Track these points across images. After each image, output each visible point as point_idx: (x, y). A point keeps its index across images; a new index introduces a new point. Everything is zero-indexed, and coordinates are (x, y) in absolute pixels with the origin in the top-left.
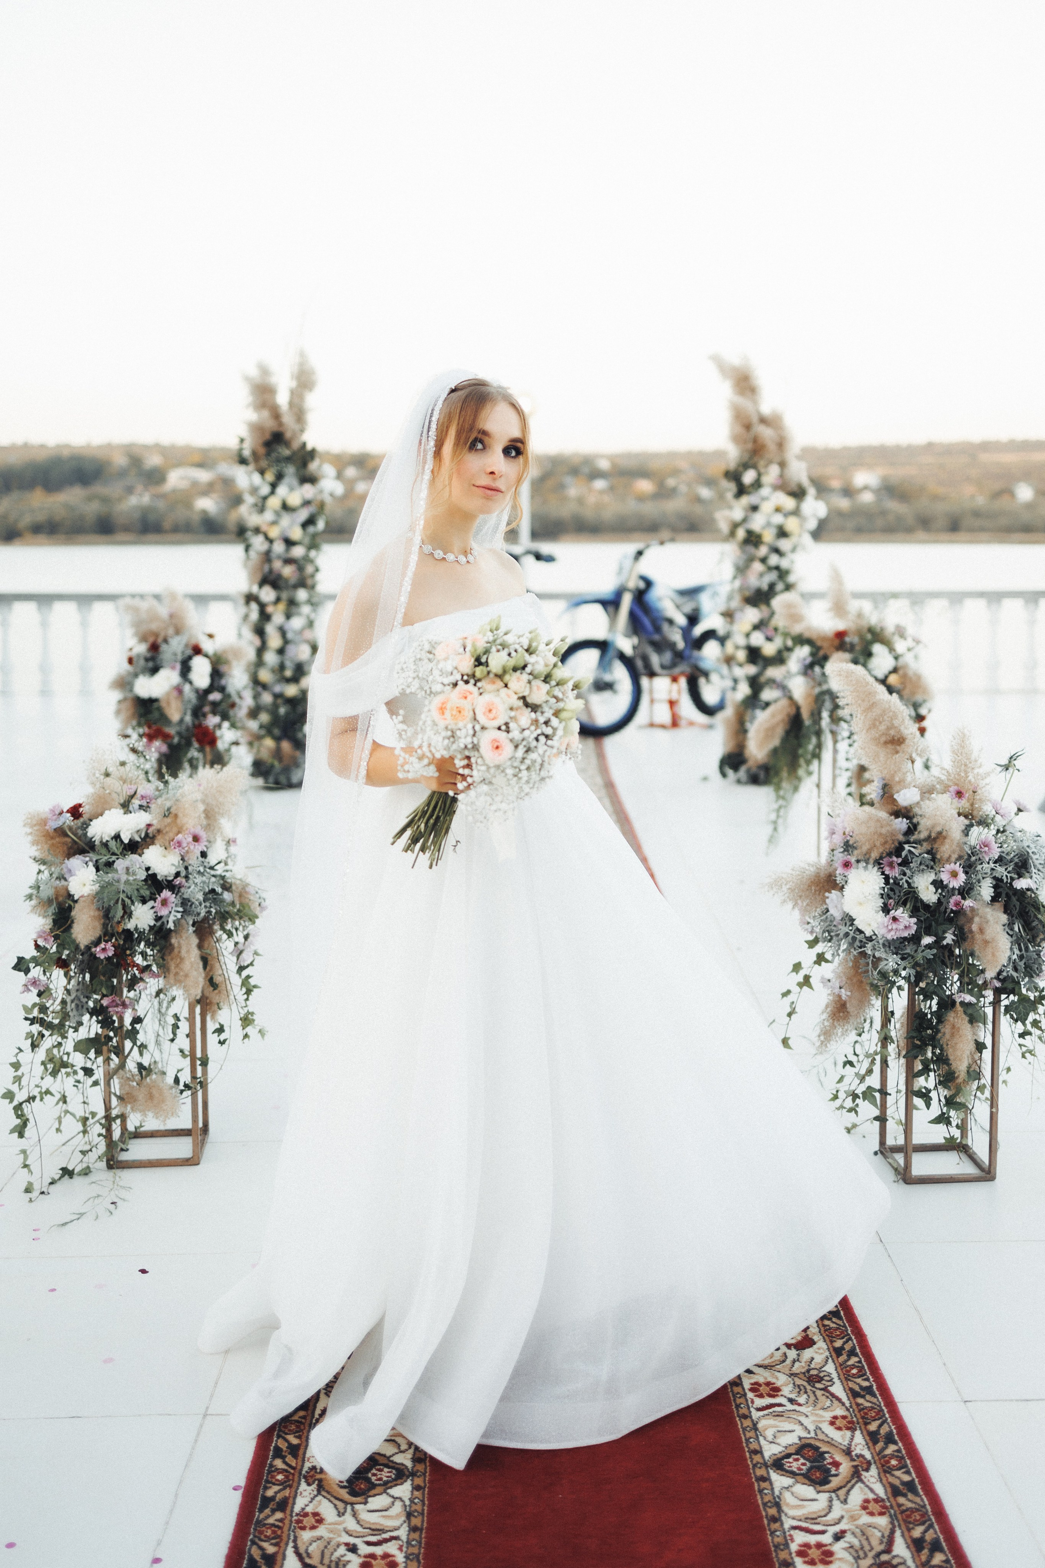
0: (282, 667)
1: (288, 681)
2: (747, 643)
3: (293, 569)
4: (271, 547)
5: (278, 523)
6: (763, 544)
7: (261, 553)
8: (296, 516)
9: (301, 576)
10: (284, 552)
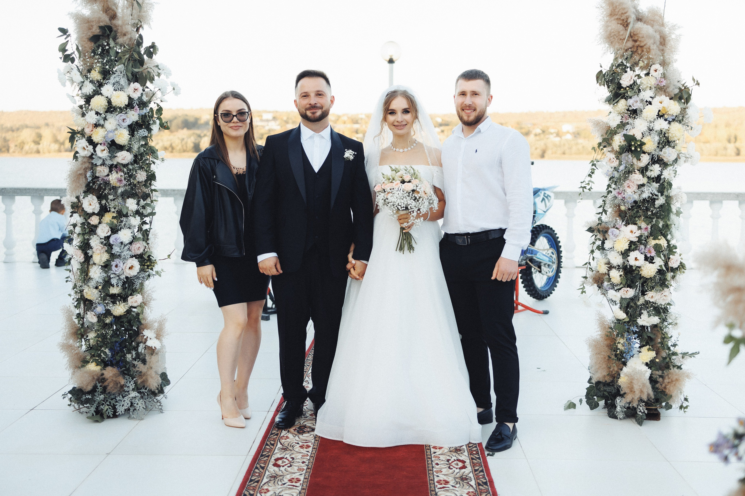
0: (107, 283)
1: (114, 299)
2: (622, 262)
3: (120, 177)
4: (93, 152)
5: (103, 126)
6: (644, 153)
7: (84, 157)
8: (122, 118)
9: (129, 185)
10: (109, 158)
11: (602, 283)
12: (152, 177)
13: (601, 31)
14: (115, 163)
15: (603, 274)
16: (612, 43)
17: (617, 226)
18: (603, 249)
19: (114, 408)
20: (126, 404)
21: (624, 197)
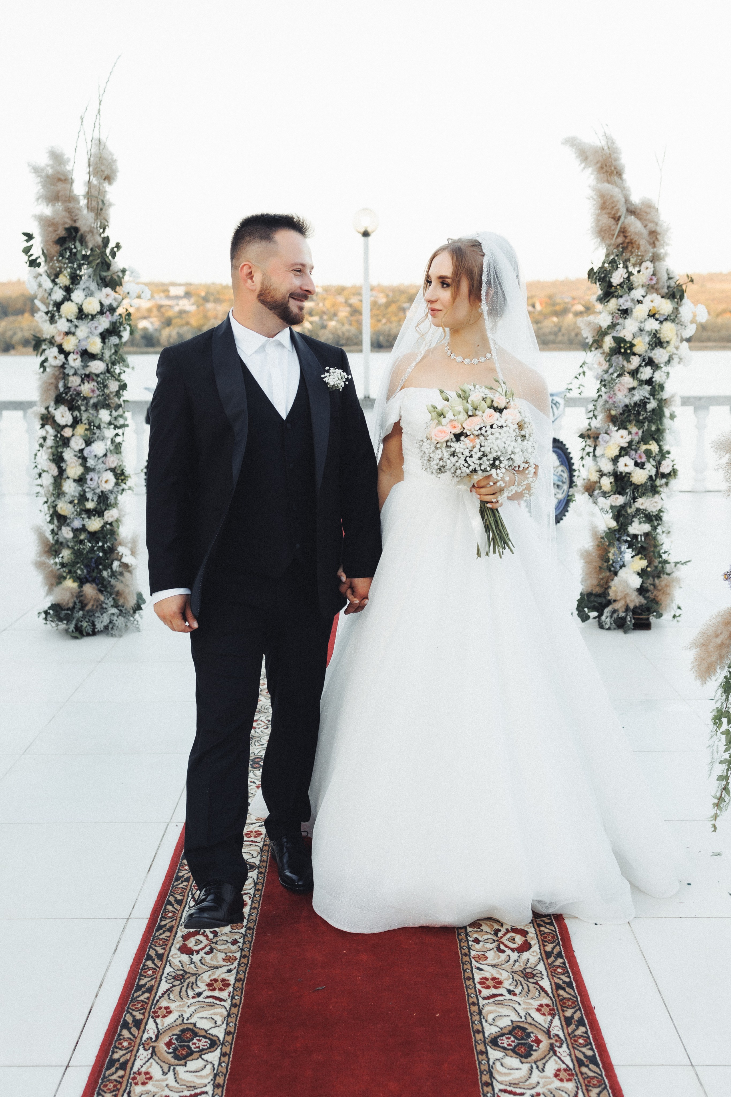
2: (612, 468)
3: (92, 387)
4: (65, 362)
5: (74, 334)
6: (634, 354)
7: (55, 367)
8: (94, 326)
9: (103, 395)
10: (81, 367)
11: (594, 491)
12: (123, 387)
13: (593, 225)
14: (87, 373)
15: (594, 482)
16: (603, 238)
17: (609, 432)
18: (594, 455)
19: (94, 625)
20: (105, 620)
21: (614, 402)
